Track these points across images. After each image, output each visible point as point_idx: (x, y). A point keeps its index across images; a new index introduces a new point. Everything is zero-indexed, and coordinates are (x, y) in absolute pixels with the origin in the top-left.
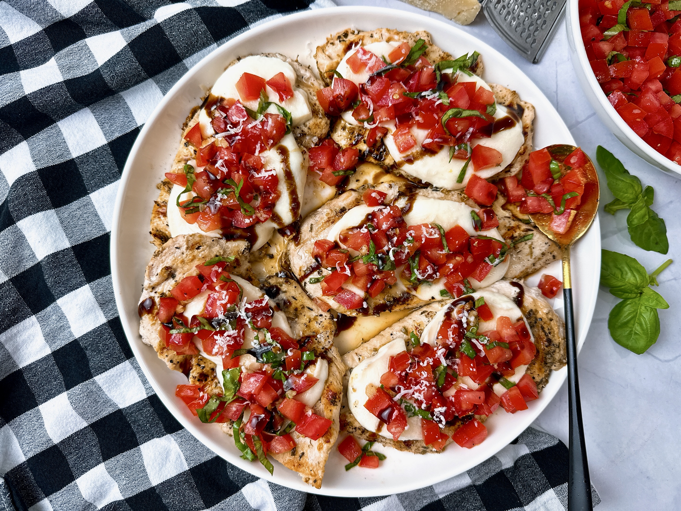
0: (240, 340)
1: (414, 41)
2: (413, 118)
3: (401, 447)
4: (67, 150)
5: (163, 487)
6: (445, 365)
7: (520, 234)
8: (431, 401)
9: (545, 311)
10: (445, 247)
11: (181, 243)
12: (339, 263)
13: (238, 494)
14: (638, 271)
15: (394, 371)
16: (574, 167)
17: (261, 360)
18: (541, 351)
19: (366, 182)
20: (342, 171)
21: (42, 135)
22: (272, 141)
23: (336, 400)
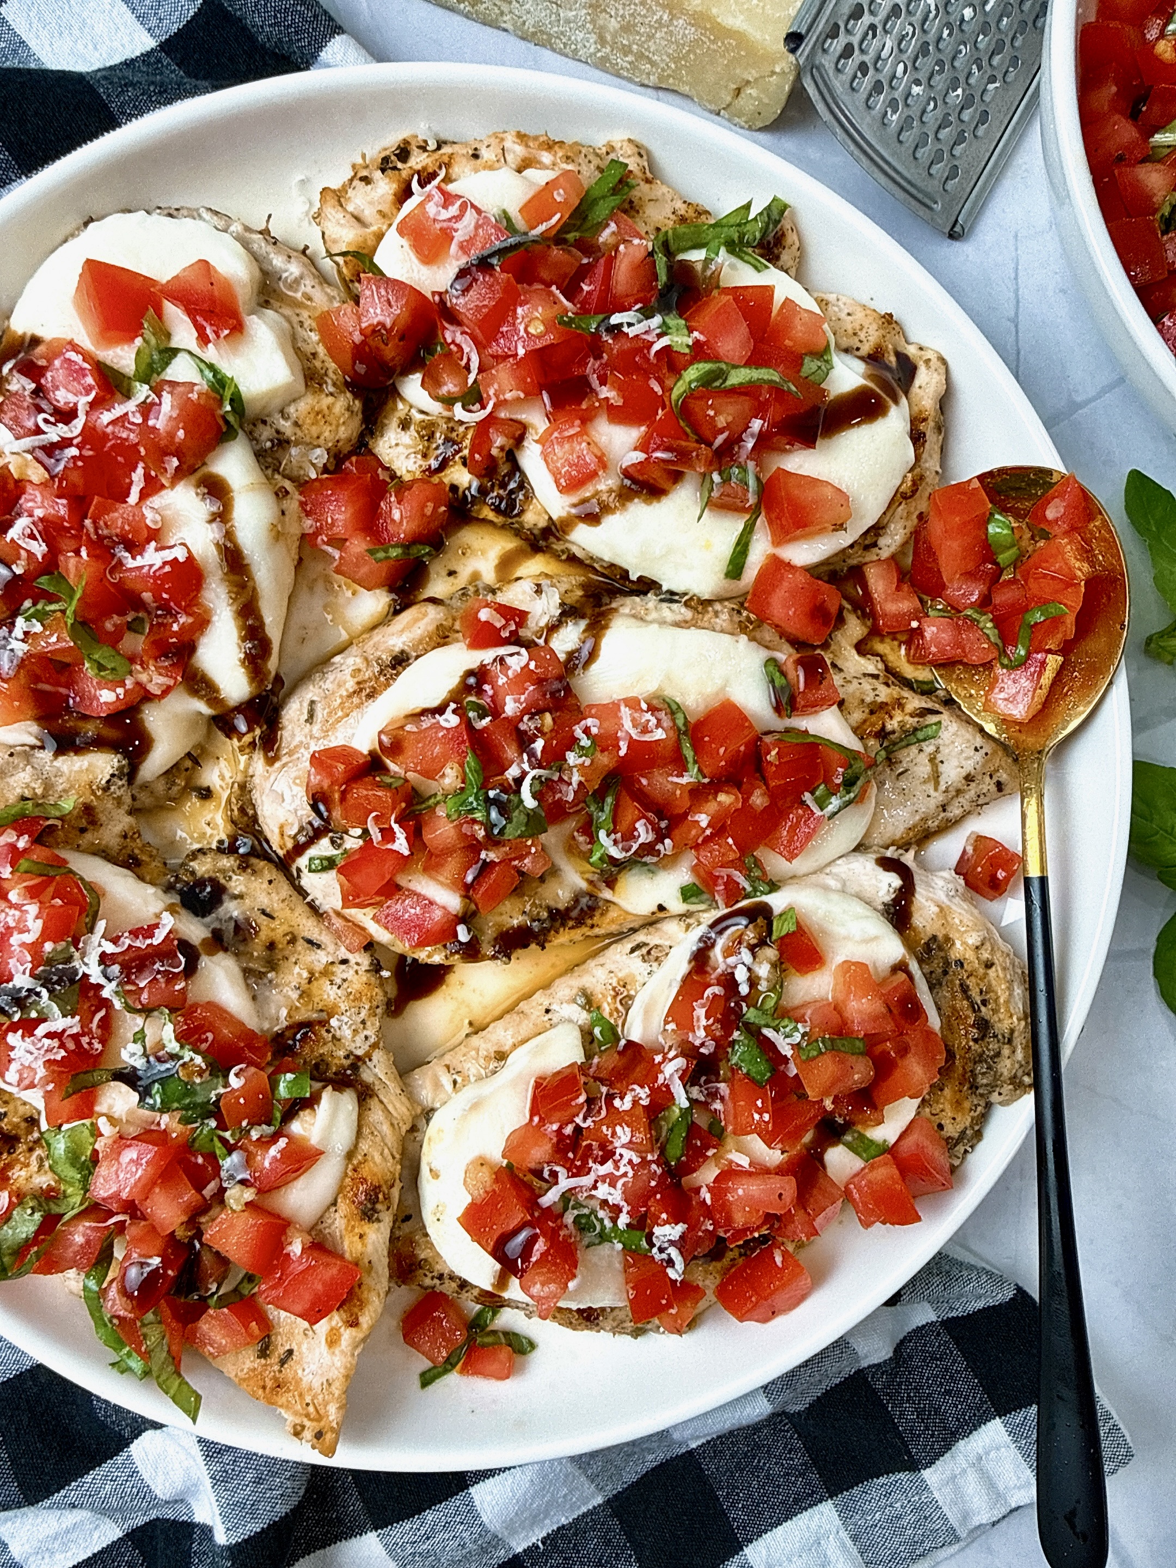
0: (90, 1044)
1: (598, 167)
2: (593, 391)
3: (571, 1323)
6: (687, 1103)
7: (902, 724)
8: (645, 1205)
9: (973, 939)
10: (690, 766)
12: (376, 818)
13: (119, 1459)
15: (542, 1123)
16: (1056, 530)
17: (151, 1100)
18: (958, 1053)
19: (474, 577)
20: (397, 545)
22: (175, 462)
23: (379, 1206)
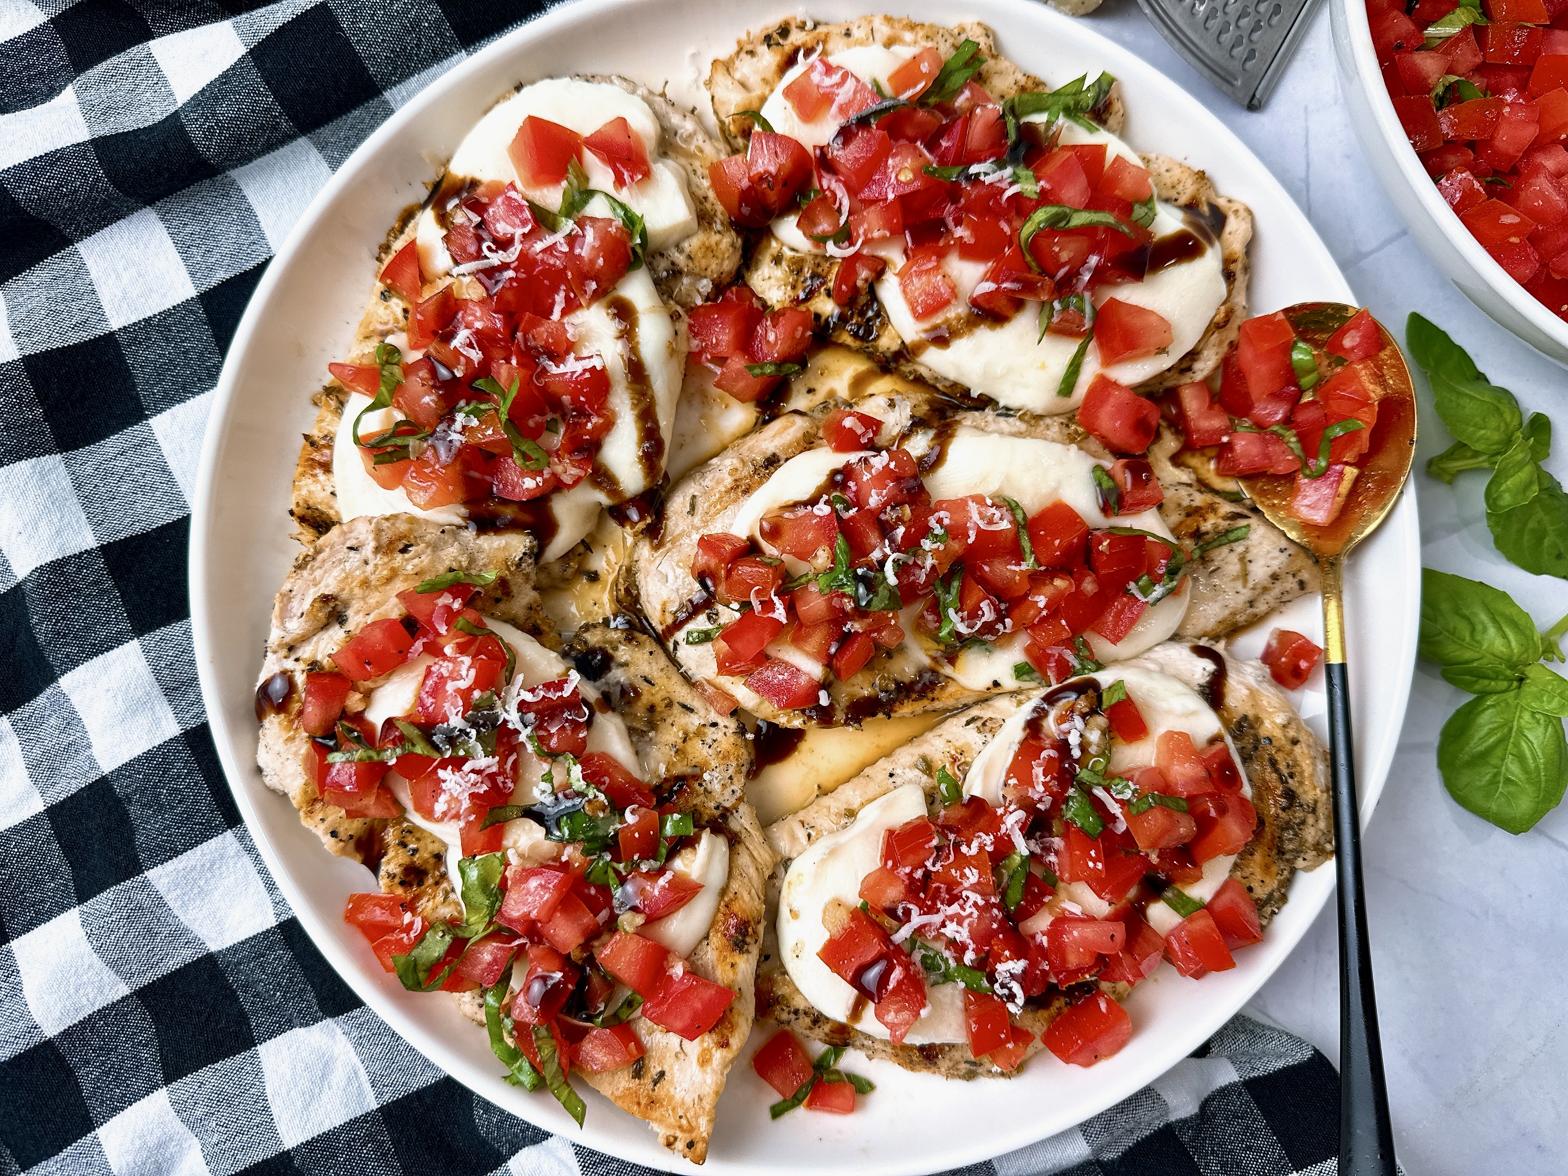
0: (504, 783)
1: (953, 45)
2: (949, 231)
3: (911, 1062)
4: (98, 310)
5: (311, 1151)
6: (1026, 853)
7: (1216, 526)
8: (989, 944)
9: (1280, 719)
10: (1027, 556)
11: (362, 537)
12: (757, 592)
13: (499, 1172)
14: (1515, 625)
15: (895, 866)
16: (1353, 357)
17: (558, 834)
18: (1268, 821)
19: (832, 394)
20: (771, 363)
21: (39, 275)
22: (594, 285)
23: (748, 940)
